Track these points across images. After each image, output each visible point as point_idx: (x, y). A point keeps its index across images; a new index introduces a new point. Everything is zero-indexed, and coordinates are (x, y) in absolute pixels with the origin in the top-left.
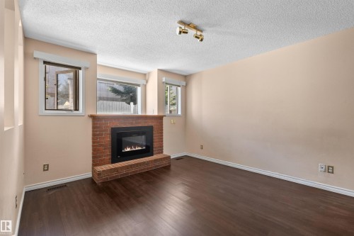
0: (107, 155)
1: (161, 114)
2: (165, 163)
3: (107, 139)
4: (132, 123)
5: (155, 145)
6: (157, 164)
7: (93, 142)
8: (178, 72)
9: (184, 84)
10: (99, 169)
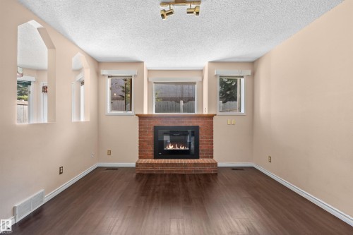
0: (150, 151)
1: (212, 113)
2: (208, 170)
3: (150, 136)
4: (174, 122)
5: (202, 147)
6: (198, 168)
7: (139, 138)
8: (237, 60)
9: (249, 72)
10: (144, 161)
